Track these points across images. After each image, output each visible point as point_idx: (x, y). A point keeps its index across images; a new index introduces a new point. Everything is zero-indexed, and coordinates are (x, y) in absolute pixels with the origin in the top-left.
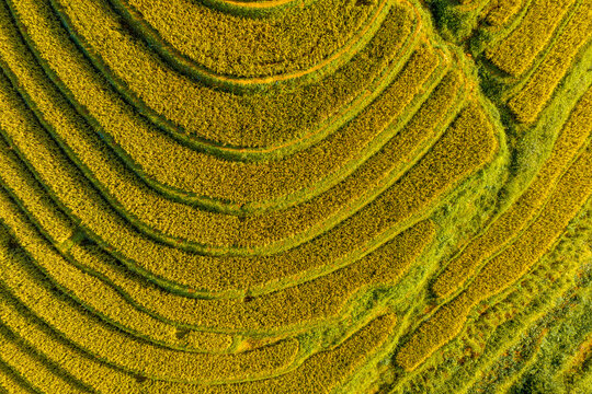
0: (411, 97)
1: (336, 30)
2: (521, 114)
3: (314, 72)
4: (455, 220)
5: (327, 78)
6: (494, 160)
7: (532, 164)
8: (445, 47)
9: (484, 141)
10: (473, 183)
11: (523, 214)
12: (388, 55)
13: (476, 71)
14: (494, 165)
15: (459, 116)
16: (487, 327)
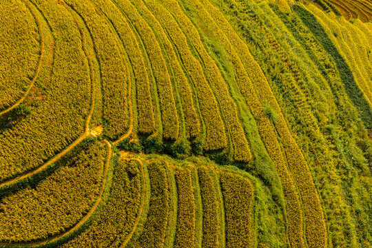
0: (193, 196)
1: (130, 199)
2: (245, 158)
3: (137, 228)
4: (270, 232)
5: (146, 225)
6: (255, 188)
7: (271, 173)
8: (186, 162)
9: (242, 184)
10: (258, 206)
11: (293, 198)
12: (165, 188)
13: (209, 159)
14: (258, 190)
15: (221, 183)
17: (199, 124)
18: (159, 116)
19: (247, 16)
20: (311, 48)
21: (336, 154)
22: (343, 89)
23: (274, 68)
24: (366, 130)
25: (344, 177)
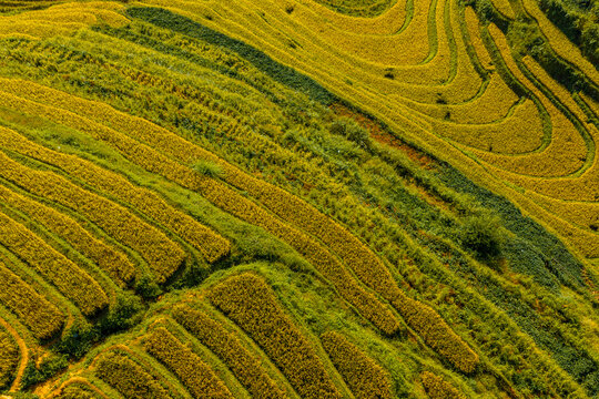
0: (194, 356)
2: (222, 251)
4: (320, 312)
6: (263, 275)
7: (268, 242)
8: (148, 321)
9: (244, 284)
10: (284, 295)
11: (314, 250)
13: (177, 291)
14: (268, 276)
15: (218, 307)
16: (423, 282)
17: (124, 257)
18: (53, 292)
19: (72, 62)
20: (192, 52)
21: (320, 161)
22: (270, 79)
23: (165, 109)
24: (328, 109)
25: (347, 180)
